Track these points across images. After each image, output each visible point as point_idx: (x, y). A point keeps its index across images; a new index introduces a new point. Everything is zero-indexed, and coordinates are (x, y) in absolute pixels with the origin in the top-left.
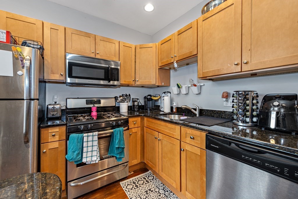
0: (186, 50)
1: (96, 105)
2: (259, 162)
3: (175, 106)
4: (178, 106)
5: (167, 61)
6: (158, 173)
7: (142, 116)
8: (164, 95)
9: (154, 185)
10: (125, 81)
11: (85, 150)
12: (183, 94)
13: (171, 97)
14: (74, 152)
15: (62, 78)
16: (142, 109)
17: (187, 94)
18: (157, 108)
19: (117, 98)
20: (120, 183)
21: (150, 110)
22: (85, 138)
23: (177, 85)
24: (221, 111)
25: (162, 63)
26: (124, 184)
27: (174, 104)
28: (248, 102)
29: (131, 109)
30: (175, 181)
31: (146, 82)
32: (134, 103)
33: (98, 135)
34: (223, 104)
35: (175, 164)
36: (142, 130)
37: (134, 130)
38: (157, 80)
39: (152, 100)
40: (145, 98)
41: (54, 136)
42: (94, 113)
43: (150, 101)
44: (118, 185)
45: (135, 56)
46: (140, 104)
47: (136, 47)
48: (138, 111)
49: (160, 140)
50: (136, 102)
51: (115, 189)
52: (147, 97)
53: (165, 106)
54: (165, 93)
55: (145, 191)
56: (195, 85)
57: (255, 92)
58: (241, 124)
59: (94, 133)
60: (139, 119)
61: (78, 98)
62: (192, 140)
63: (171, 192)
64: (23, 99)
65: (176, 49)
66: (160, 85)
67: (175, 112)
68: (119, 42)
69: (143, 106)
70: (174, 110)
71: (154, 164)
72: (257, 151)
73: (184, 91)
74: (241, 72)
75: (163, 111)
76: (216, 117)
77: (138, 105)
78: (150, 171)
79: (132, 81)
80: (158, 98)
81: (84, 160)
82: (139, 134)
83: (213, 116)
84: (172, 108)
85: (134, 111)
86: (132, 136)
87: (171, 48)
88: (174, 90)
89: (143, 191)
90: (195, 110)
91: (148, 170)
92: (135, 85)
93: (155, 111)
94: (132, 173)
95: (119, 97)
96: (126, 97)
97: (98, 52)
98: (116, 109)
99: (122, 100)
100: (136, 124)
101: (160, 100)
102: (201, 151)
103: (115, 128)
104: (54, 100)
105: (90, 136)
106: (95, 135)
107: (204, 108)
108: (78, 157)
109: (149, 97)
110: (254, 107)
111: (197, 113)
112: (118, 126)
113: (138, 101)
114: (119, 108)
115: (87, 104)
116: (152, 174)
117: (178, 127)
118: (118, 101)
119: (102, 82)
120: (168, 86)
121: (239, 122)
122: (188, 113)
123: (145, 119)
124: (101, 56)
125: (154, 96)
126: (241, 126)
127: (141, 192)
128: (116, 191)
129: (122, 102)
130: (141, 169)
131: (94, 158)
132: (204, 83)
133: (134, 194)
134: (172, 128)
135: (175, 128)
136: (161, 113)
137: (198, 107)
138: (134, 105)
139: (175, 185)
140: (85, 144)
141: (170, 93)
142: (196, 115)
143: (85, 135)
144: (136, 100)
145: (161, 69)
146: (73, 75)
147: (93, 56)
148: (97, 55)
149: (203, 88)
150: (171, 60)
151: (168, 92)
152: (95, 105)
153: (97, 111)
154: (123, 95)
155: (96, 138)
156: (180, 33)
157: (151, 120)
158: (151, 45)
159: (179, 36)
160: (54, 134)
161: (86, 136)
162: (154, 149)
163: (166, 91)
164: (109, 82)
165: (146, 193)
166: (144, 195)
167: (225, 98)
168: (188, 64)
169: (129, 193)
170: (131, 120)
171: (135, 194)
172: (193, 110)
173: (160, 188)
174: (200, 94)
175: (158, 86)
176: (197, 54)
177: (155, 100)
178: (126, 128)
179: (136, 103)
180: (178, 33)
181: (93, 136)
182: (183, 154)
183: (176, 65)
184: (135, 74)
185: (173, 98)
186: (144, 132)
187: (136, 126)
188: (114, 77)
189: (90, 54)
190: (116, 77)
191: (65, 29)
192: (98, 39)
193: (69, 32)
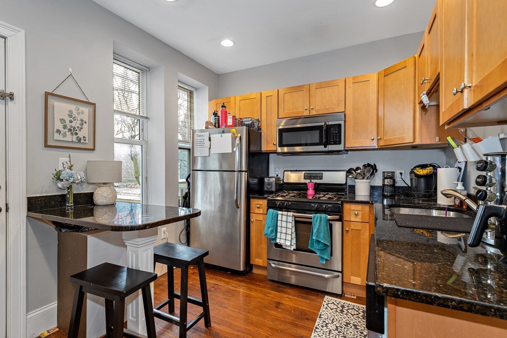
1: (314, 181)
10: (356, 143)
11: (279, 229)
14: (269, 228)
15: (275, 148)
19: (352, 171)
20: (326, 296)
22: (279, 216)
26: (328, 300)
31: (395, 139)
41: (258, 208)
42: (311, 192)
44: (321, 296)
55: (348, 321)
60: (366, 208)
61: (296, 171)
64: (235, 171)
66: (427, 142)
68: (345, 80)
77: (393, 186)
79: (369, 141)
81: (278, 241)
89: (344, 320)
94: (353, 297)
97: (313, 107)
100: (359, 216)
104: (276, 173)
105: (284, 215)
106: (289, 216)
108: (272, 235)
115: (305, 178)
118: (351, 176)
124: (316, 111)
127: (340, 319)
128: (313, 300)
129: (359, 179)
131: (288, 243)
133: (328, 314)
138: (384, 185)
140: (279, 223)
143: (280, 212)
146: (285, 143)
147: (306, 113)
148: (311, 111)
152: (312, 180)
155: (290, 219)
160: (258, 206)
161: (280, 214)
164: (325, 147)
165: (345, 324)
166: (341, 324)
169: (324, 309)
170: (348, 207)
171: (330, 315)
172: (468, 202)
179: (386, 182)
181: (287, 215)
183: (424, 100)
187: (359, 219)
188: (333, 139)
189: (303, 112)
190: (336, 139)
191: (278, 91)
192: (313, 89)
193: (281, 93)
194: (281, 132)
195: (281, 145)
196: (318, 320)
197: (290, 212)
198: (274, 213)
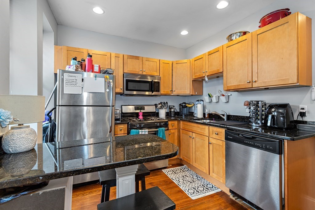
0: (215, 68)
1: (142, 111)
2: (252, 143)
3: (207, 112)
4: (210, 112)
5: (200, 75)
6: (192, 164)
7: (178, 120)
8: (197, 102)
9: (189, 174)
10: (164, 92)
12: (214, 102)
13: (204, 105)
15: (122, 91)
16: (178, 115)
17: (217, 102)
18: (192, 114)
19: (156, 105)
21: (185, 116)
22: (140, 132)
23: (209, 94)
24: (244, 116)
25: (195, 76)
26: (165, 171)
27: (207, 111)
28: (259, 109)
29: (168, 115)
30: (205, 168)
31: (182, 92)
32: (171, 110)
33: (148, 132)
34: (246, 111)
35: (205, 155)
36: (179, 132)
37: (172, 131)
38: (191, 90)
39: (186, 107)
40: (180, 105)
41: (121, 130)
42: (141, 117)
43: (184, 108)
44: (161, 171)
45: (172, 70)
46: (176, 111)
47: (173, 63)
48: (174, 117)
49: (194, 138)
50: (173, 108)
51: (159, 173)
52: (182, 105)
53: (199, 113)
54: (199, 101)
55: (182, 176)
56: (223, 95)
57: (264, 102)
58: (254, 125)
59: (146, 130)
60: (176, 122)
61: (129, 105)
62: (217, 135)
63: (202, 178)
64: (109, 106)
65: (207, 66)
66: (194, 94)
67: (207, 118)
68: (160, 60)
69: (178, 112)
70: (206, 116)
71: (188, 158)
72: (251, 137)
73: (214, 100)
74: (252, 87)
75: (197, 117)
76: (240, 121)
77: (174, 112)
78: (185, 165)
79: (170, 91)
80: (192, 105)
82: (176, 134)
83: (238, 121)
84: (204, 114)
85: (171, 116)
86: (170, 136)
87: (203, 65)
88: (206, 99)
89: (180, 175)
90: (223, 115)
91: (184, 165)
92: (172, 94)
93: (189, 117)
94: (170, 166)
95: (158, 104)
96: (164, 105)
97: (144, 70)
98: (156, 114)
99: (161, 107)
100: (174, 126)
101: (193, 107)
102: (222, 143)
103: (159, 128)
105: (143, 132)
106: (146, 132)
107: (231, 114)
109: (184, 104)
110: (263, 113)
111: (225, 118)
112: (161, 126)
113: (174, 108)
114: (158, 113)
115: (135, 110)
116: (187, 167)
117: (207, 127)
118: (158, 108)
119: (147, 93)
120: (201, 94)
121: (253, 123)
122: (218, 118)
123: (181, 122)
124: (146, 73)
125: (188, 104)
126: (254, 126)
128: (161, 174)
129: (161, 109)
130: (177, 164)
132: (231, 94)
134: (203, 128)
135: (205, 128)
136: (195, 118)
137: (225, 113)
138: (170, 112)
139: (206, 170)
141: (203, 101)
142: (224, 119)
143: (140, 131)
144: (172, 107)
145: (194, 81)
146: (129, 89)
147: (141, 73)
148: (144, 72)
149: (230, 97)
150: (203, 75)
151: (201, 100)
153: (143, 116)
154: (161, 103)
156: (210, 54)
157: (186, 123)
158: (185, 61)
159: (209, 56)
162: (188, 146)
163: (200, 99)
164: (152, 93)
166: (182, 178)
167: (246, 106)
168: (218, 77)
169: (170, 175)
170: (170, 123)
171: (175, 177)
172: (221, 116)
173: (194, 175)
174: (228, 102)
175: (192, 95)
176: (223, 72)
177: (189, 107)
178: (167, 128)
179: (172, 110)
180: (208, 53)
181: (145, 132)
182: (211, 146)
183: (207, 79)
184: (172, 85)
185: (205, 106)
186: (180, 133)
187: (174, 128)
188: (156, 89)
189: (139, 72)
190: (157, 89)
191: (123, 56)
192: (144, 60)
193: (126, 57)
194: (128, 81)
195: (127, 90)
196: (174, 181)
197: (143, 129)
198: (137, 132)
